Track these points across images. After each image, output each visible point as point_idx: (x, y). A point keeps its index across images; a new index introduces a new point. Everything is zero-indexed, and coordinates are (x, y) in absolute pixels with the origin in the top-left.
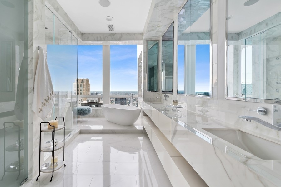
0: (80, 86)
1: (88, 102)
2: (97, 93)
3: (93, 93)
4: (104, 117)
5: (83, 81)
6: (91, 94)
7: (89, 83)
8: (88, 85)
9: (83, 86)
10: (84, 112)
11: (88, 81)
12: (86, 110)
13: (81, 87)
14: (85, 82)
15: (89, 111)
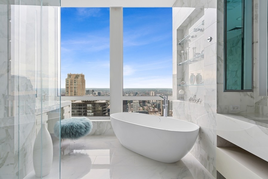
0: (73, 82)
1: (83, 101)
2: (93, 91)
3: (89, 90)
4: (113, 135)
5: (77, 76)
6: (87, 92)
7: (84, 79)
8: (83, 82)
9: (77, 83)
10: (77, 132)
11: (83, 76)
12: (81, 127)
13: (75, 84)
14: (80, 78)
15: (87, 127)
